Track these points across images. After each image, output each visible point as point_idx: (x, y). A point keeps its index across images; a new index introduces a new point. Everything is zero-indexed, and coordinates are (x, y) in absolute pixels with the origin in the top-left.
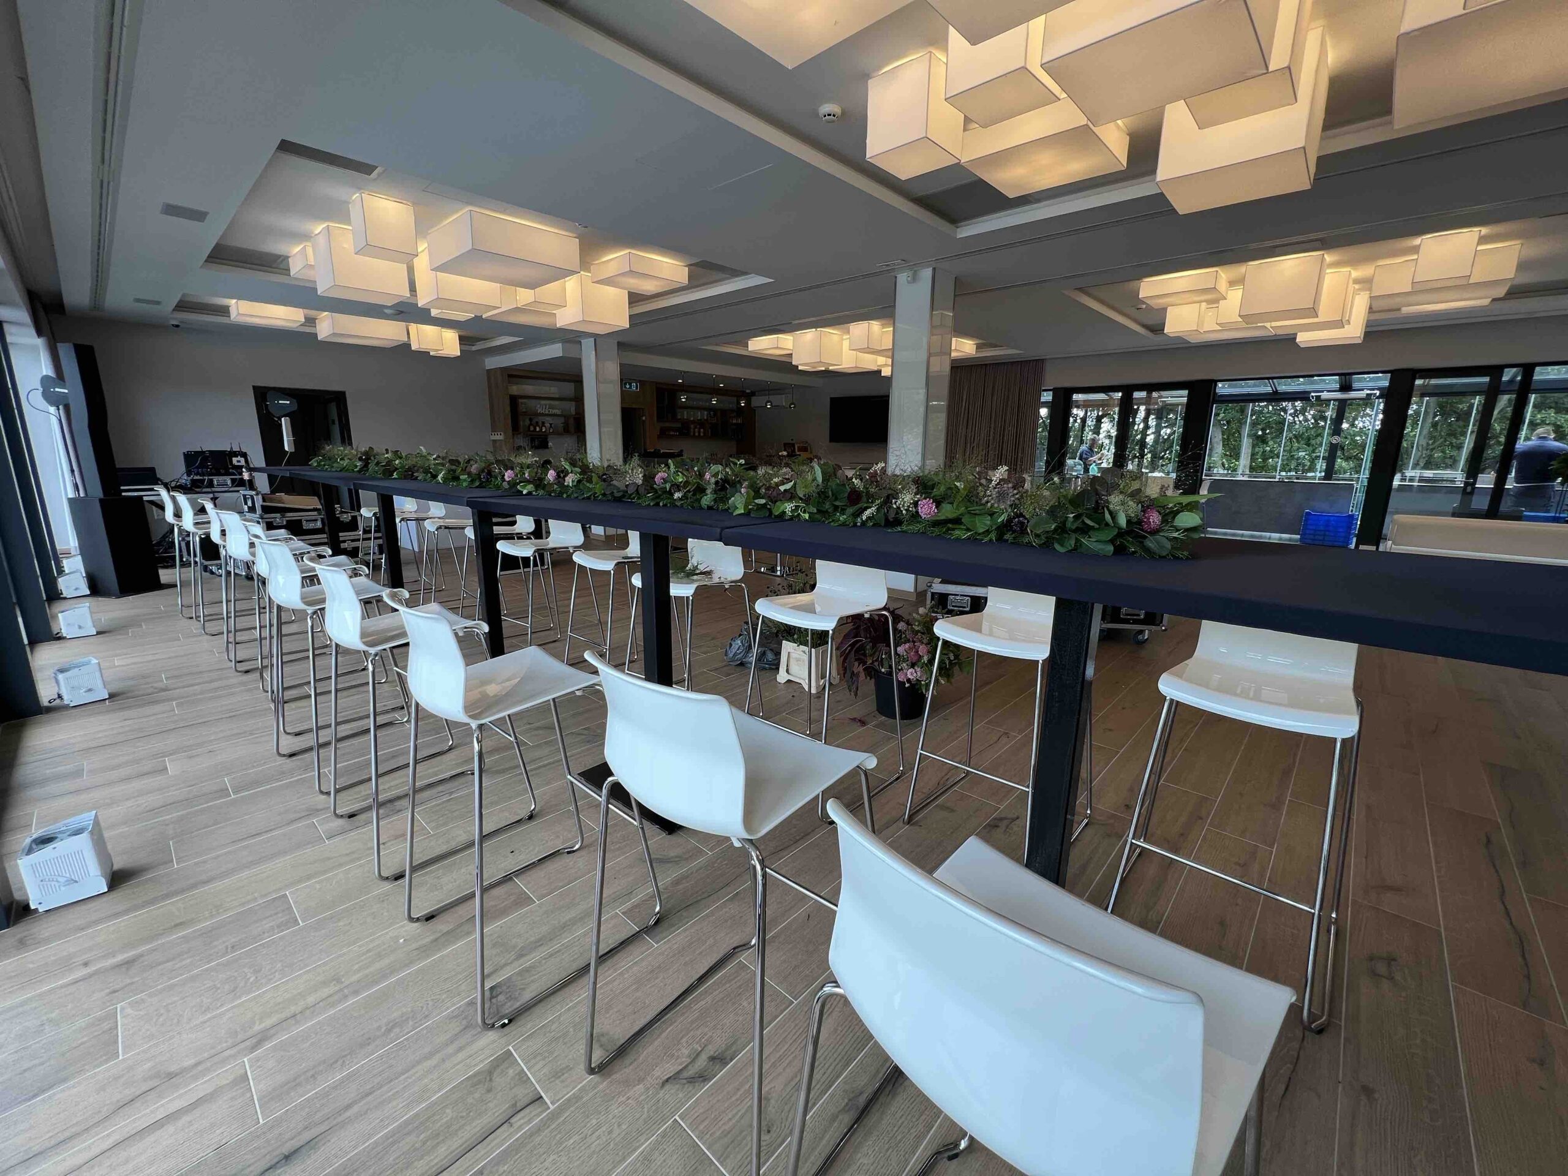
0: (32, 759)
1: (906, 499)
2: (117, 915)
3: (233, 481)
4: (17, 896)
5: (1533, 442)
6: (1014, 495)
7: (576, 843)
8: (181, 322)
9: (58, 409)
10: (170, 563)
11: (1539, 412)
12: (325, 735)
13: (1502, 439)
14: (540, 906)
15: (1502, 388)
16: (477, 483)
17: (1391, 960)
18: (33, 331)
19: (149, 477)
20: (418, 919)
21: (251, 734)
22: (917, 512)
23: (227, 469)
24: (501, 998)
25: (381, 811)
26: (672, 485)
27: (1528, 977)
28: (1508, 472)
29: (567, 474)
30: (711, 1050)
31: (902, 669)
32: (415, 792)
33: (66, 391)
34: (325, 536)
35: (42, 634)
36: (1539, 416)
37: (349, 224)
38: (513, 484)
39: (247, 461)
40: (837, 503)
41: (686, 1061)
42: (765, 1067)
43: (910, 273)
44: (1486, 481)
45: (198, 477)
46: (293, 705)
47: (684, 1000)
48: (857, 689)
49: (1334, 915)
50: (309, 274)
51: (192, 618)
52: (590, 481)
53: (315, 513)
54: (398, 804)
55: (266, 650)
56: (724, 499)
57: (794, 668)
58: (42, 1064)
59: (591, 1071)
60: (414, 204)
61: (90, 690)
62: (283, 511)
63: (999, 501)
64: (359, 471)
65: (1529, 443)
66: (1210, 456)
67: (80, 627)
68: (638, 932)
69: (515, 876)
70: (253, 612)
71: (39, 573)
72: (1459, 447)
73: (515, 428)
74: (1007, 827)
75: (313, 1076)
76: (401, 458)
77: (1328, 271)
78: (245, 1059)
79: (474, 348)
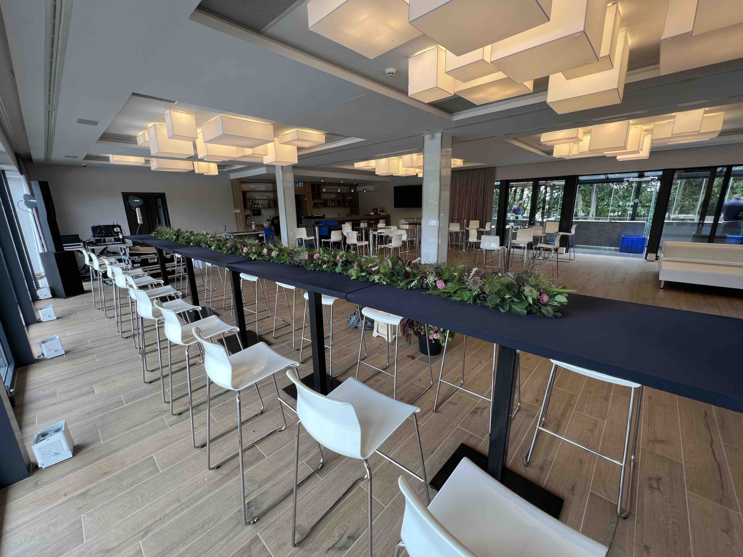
0: (33, 387)
1: (431, 279)
2: (78, 469)
3: (115, 239)
4: (32, 460)
5: (733, 201)
6: (481, 283)
7: (283, 426)
8: (87, 164)
9: (32, 210)
10: (88, 279)
11: (736, 182)
12: (166, 371)
13: (718, 196)
14: (268, 460)
15: (717, 174)
16: (230, 252)
17: (659, 479)
18: (19, 173)
19: (75, 239)
20: (213, 468)
21: (132, 371)
22: (436, 285)
23: (112, 234)
24: (253, 508)
25: (193, 411)
26: (322, 262)
27: (722, 487)
28: (720, 215)
29: (272, 251)
30: (348, 533)
31: (431, 334)
32: (210, 400)
33: (36, 201)
34: (159, 265)
35: (31, 320)
36: (735, 184)
37: (165, 123)
38: (247, 254)
39: (121, 229)
40: (399, 278)
41: (337, 539)
42: (373, 541)
43: (431, 136)
44: (709, 220)
45: (99, 238)
46: (150, 355)
47: (335, 507)
48: (410, 341)
49: (633, 457)
50: (146, 145)
51: (100, 309)
52: (283, 255)
53: (154, 255)
54: (200, 407)
55: (136, 325)
56: (347, 270)
57: (380, 330)
58: (50, 546)
59: (295, 546)
60: (195, 114)
61: (56, 351)
62: (139, 255)
63: (474, 285)
64: (175, 241)
65: (731, 201)
66: (576, 207)
67: (49, 316)
68: (313, 472)
69: (256, 444)
70: (128, 305)
71: (28, 289)
72: (697, 200)
73: (245, 206)
74: (481, 412)
75: (171, 550)
76: (194, 235)
77: (631, 127)
78: (140, 542)
79: (224, 170)
